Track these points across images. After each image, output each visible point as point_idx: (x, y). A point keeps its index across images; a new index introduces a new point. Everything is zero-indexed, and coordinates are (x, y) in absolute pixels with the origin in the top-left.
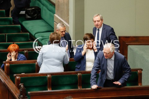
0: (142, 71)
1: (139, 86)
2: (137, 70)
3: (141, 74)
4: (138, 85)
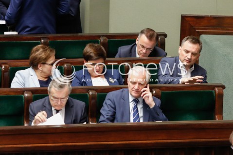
0: (224, 90)
1: (217, 120)
2: (213, 87)
3: (221, 96)
4: (215, 119)
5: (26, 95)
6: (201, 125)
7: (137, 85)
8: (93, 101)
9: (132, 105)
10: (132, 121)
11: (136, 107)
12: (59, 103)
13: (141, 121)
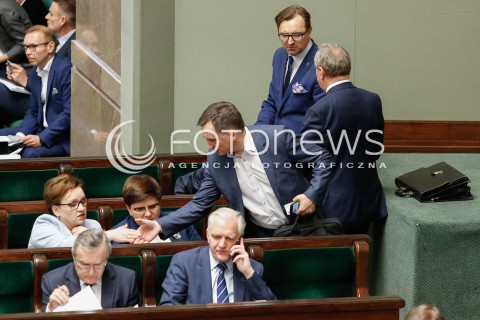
1: (359, 298)
2: (351, 241)
4: (355, 295)
5: (37, 260)
6: (332, 305)
7: (223, 240)
8: (149, 269)
9: (215, 274)
10: (215, 300)
11: (221, 277)
12: (91, 272)
13: (232, 300)
